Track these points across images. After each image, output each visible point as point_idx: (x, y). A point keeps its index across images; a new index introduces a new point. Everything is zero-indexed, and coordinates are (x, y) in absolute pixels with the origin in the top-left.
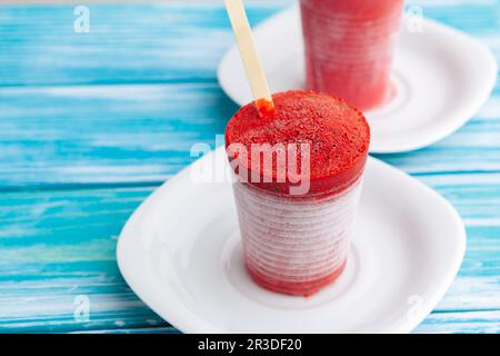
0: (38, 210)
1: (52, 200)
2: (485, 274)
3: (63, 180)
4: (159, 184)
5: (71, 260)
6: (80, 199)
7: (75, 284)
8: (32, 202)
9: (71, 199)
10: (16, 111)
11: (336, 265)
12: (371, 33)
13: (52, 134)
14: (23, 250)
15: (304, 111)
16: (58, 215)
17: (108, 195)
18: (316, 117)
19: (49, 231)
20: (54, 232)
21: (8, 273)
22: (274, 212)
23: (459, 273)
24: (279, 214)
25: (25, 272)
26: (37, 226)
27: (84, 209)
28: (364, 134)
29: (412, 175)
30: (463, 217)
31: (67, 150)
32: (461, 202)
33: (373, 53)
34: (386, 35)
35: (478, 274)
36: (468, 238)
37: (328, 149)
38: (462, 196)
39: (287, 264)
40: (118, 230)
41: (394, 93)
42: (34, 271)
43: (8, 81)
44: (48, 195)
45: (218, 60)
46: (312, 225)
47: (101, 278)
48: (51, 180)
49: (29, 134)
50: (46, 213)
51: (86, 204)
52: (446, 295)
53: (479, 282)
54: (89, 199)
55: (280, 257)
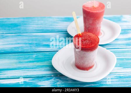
0: (34, 56)
1: (37, 54)
2: (120, 67)
3: (38, 51)
4: (57, 51)
5: (42, 65)
6: (42, 54)
7: (43, 69)
8: (33, 55)
9: (40, 54)
10: (27, 38)
11: (93, 64)
12: (97, 22)
13: (35, 42)
14: (33, 63)
15: (87, 36)
16: (38, 57)
17: (48, 53)
18: (89, 37)
19: (37, 60)
20: (38, 60)
21: (30, 67)
22: (82, 54)
23: (115, 66)
24: (83, 54)
25: (33, 67)
26: (34, 59)
27: (43, 56)
28: (98, 40)
29: (107, 49)
30: (116, 57)
31: (38, 45)
32: (115, 54)
33: (98, 26)
34: (100, 22)
35: (119, 67)
36: (117, 60)
37: (92, 42)
38: (115, 53)
39: (84, 64)
40: (51, 60)
41: (101, 34)
42: (35, 67)
43: (21, 32)
44: (36, 53)
45: (67, 28)
46: (89, 56)
47: (48, 68)
48: (36, 51)
49: (30, 42)
50: (36, 57)
51: (43, 55)
52: (113, 70)
53: (119, 68)
54: (44, 54)
55: (83, 63)
